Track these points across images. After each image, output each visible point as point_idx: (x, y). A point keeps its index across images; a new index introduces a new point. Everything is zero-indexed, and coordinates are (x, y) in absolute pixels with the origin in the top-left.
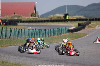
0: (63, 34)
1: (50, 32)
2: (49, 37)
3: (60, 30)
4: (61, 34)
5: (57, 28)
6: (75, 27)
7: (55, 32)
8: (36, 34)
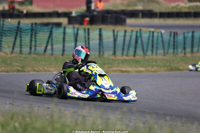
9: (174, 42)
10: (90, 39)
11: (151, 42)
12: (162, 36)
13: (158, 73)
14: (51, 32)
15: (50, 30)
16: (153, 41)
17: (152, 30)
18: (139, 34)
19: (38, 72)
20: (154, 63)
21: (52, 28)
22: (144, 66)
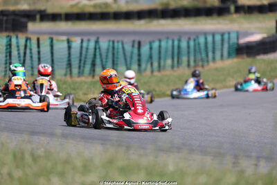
0: (212, 65)
1: (160, 52)
2: (156, 73)
3: (202, 46)
4: (202, 60)
5: (189, 39)
6: (265, 35)
7: (179, 53)
8: (98, 61)
9: (139, 55)
10: (41, 53)
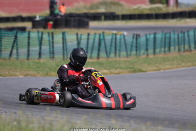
8: (103, 47)
9: (137, 44)
10: (55, 43)
11: (113, 44)
12: (124, 39)
13: (121, 74)
14: (16, 37)
15: (14, 35)
16: (116, 43)
17: (115, 32)
18: (102, 37)
19: (4, 76)
20: (117, 65)
21: (17, 33)
22: (108, 68)
